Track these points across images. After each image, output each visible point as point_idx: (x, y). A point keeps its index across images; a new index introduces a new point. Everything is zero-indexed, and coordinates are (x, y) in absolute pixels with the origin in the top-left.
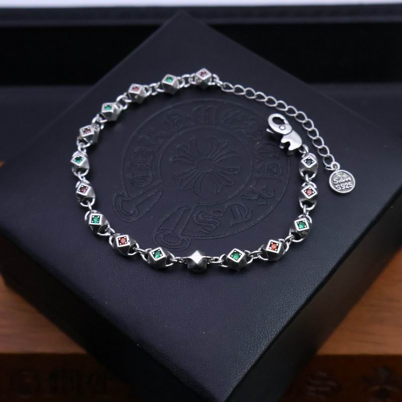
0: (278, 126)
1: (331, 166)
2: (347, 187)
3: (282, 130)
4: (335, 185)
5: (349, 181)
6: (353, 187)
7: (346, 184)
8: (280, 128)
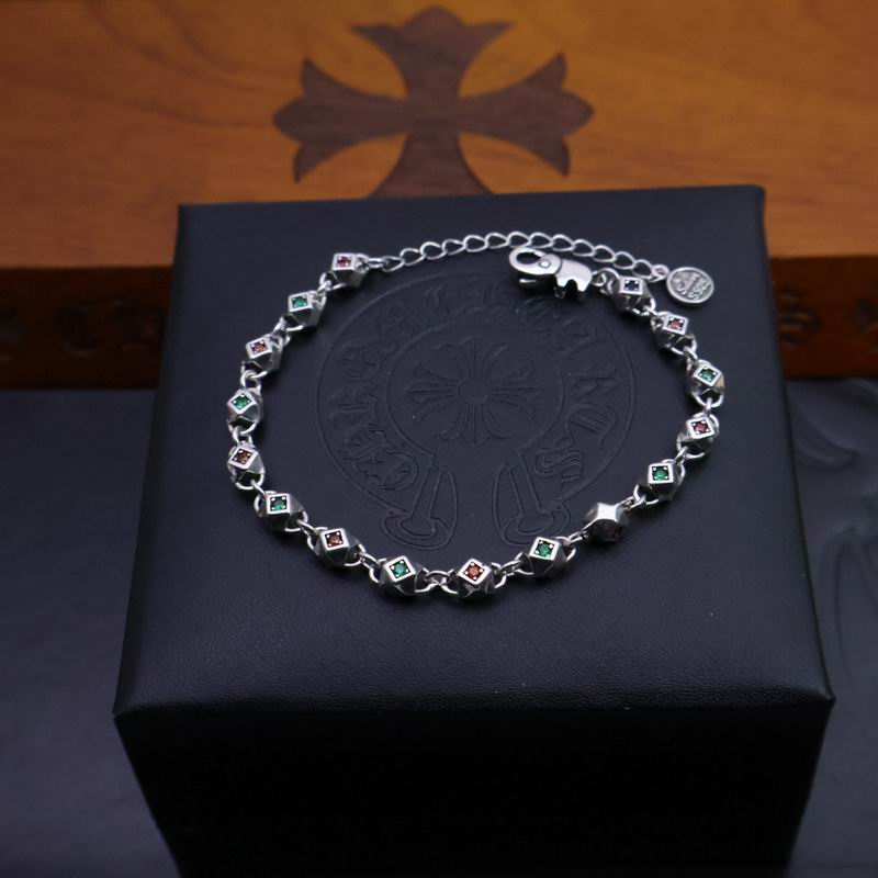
0: (536, 264)
1: (654, 273)
2: (704, 288)
3: (546, 268)
4: (685, 296)
5: (698, 279)
6: (710, 282)
7: (698, 285)
8: (540, 265)
